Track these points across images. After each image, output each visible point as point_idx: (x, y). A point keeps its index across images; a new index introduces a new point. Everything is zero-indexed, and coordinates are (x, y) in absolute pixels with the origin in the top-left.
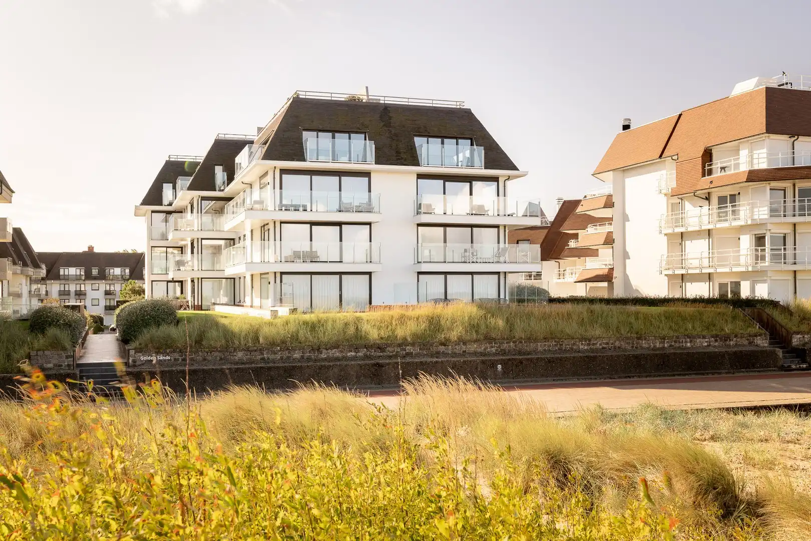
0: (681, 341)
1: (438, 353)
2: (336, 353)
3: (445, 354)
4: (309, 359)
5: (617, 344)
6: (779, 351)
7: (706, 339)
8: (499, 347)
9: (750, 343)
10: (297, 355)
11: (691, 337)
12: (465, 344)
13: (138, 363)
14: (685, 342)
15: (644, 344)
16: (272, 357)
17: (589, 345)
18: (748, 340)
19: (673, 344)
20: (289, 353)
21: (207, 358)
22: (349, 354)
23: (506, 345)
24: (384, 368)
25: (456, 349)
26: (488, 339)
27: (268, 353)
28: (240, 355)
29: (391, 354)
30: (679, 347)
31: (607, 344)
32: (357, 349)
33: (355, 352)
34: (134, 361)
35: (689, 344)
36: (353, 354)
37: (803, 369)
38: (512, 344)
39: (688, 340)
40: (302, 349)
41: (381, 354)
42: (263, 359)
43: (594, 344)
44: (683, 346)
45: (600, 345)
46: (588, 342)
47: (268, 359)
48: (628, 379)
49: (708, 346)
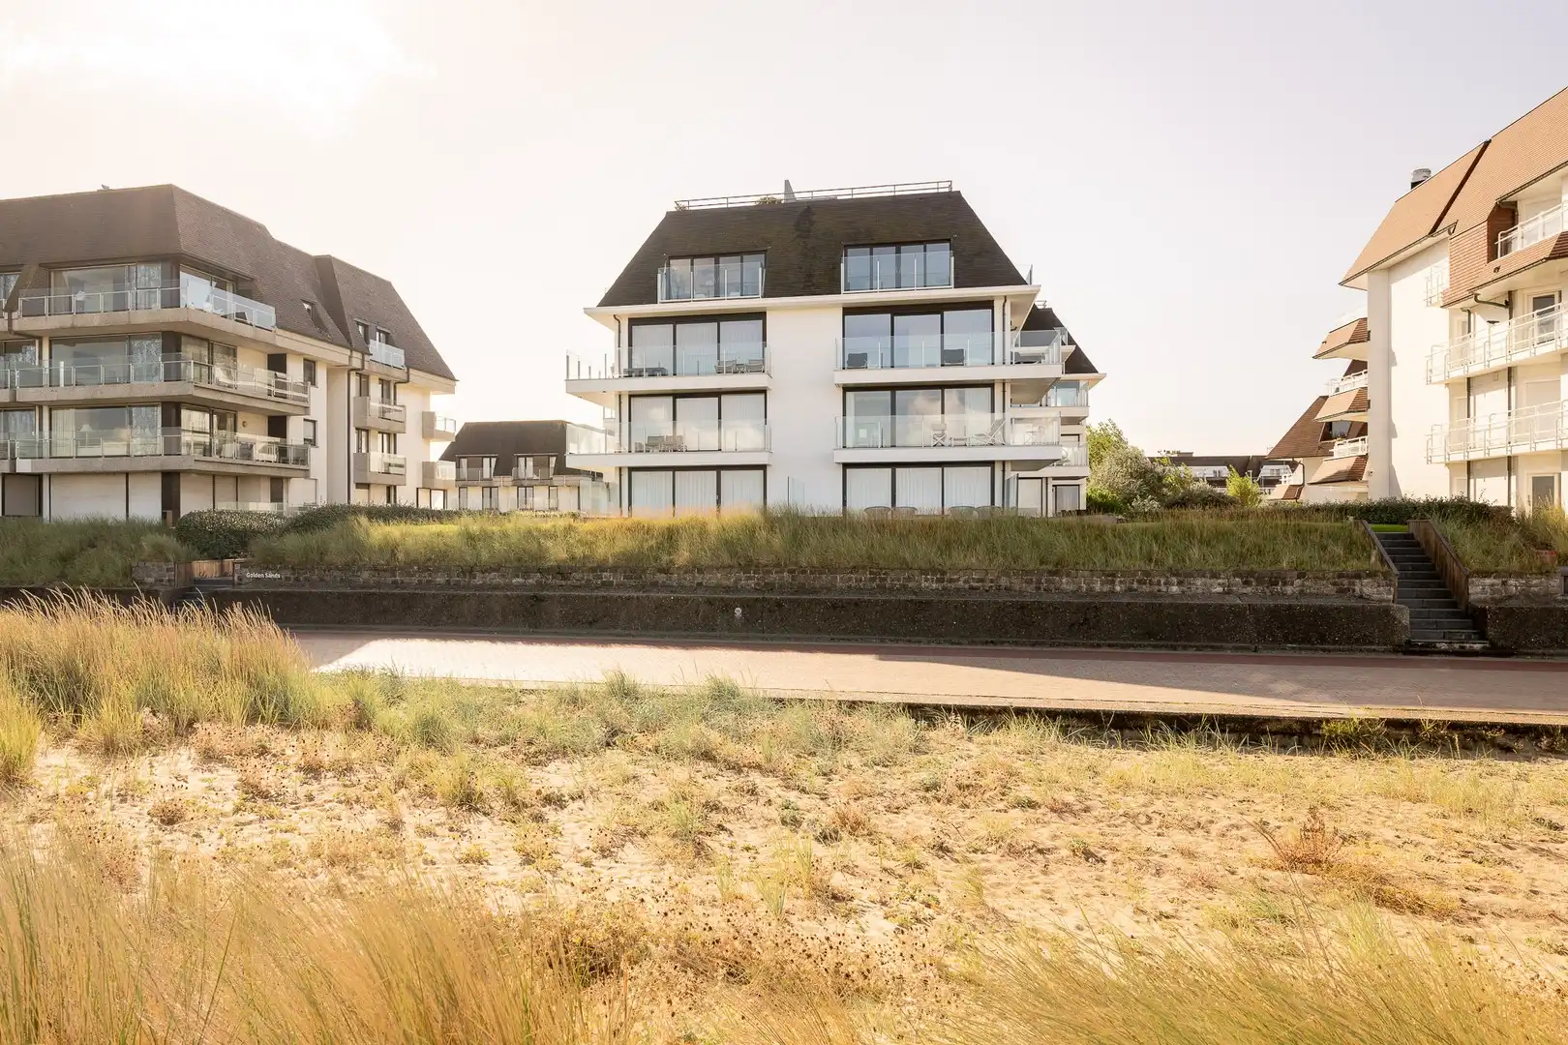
0: (1155, 580)
1: (655, 584)
2: (494, 578)
3: (666, 587)
4: (457, 584)
5: (1004, 581)
6: (1400, 610)
7: (1220, 578)
8: (763, 579)
9: (1341, 591)
10: (440, 579)
11: (1183, 575)
12: (700, 571)
13: (244, 581)
14: (1165, 584)
15: (1065, 583)
16: (407, 580)
17: (939, 581)
18: (1334, 584)
19: (1135, 585)
20: (430, 575)
21: (325, 578)
22: (514, 581)
23: (774, 575)
24: (543, 604)
25: (685, 579)
26: (749, 566)
27: (401, 575)
28: (366, 575)
29: (578, 583)
30: (1150, 592)
31: (981, 580)
32: (526, 573)
33: (523, 577)
34: (240, 579)
35: (1175, 589)
36: (520, 580)
37: (1475, 653)
38: (785, 574)
39: (1175, 580)
40: (448, 570)
41: (563, 583)
42: (395, 582)
43: (951, 581)
44: (1159, 591)
45: (965, 582)
46: (938, 576)
47: (402, 582)
48: (991, 647)
49: (1225, 593)
